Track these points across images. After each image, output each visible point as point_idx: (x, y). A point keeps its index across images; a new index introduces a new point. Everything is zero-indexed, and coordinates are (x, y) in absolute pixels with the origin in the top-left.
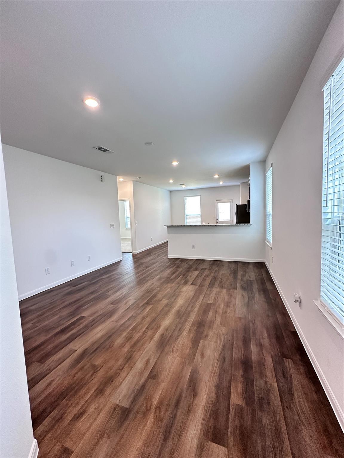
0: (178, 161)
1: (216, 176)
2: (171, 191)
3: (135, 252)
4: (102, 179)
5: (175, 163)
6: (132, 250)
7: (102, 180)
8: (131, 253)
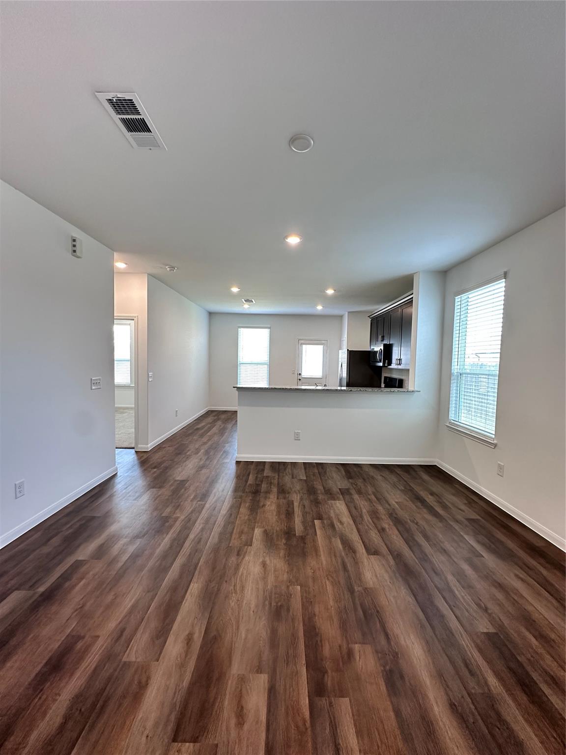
0: (299, 235)
1: (330, 292)
2: (211, 314)
3: (142, 447)
4: (74, 246)
5: (293, 240)
6: (137, 443)
7: (75, 251)
8: (133, 451)
